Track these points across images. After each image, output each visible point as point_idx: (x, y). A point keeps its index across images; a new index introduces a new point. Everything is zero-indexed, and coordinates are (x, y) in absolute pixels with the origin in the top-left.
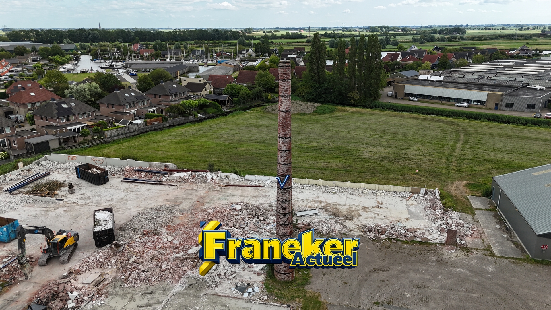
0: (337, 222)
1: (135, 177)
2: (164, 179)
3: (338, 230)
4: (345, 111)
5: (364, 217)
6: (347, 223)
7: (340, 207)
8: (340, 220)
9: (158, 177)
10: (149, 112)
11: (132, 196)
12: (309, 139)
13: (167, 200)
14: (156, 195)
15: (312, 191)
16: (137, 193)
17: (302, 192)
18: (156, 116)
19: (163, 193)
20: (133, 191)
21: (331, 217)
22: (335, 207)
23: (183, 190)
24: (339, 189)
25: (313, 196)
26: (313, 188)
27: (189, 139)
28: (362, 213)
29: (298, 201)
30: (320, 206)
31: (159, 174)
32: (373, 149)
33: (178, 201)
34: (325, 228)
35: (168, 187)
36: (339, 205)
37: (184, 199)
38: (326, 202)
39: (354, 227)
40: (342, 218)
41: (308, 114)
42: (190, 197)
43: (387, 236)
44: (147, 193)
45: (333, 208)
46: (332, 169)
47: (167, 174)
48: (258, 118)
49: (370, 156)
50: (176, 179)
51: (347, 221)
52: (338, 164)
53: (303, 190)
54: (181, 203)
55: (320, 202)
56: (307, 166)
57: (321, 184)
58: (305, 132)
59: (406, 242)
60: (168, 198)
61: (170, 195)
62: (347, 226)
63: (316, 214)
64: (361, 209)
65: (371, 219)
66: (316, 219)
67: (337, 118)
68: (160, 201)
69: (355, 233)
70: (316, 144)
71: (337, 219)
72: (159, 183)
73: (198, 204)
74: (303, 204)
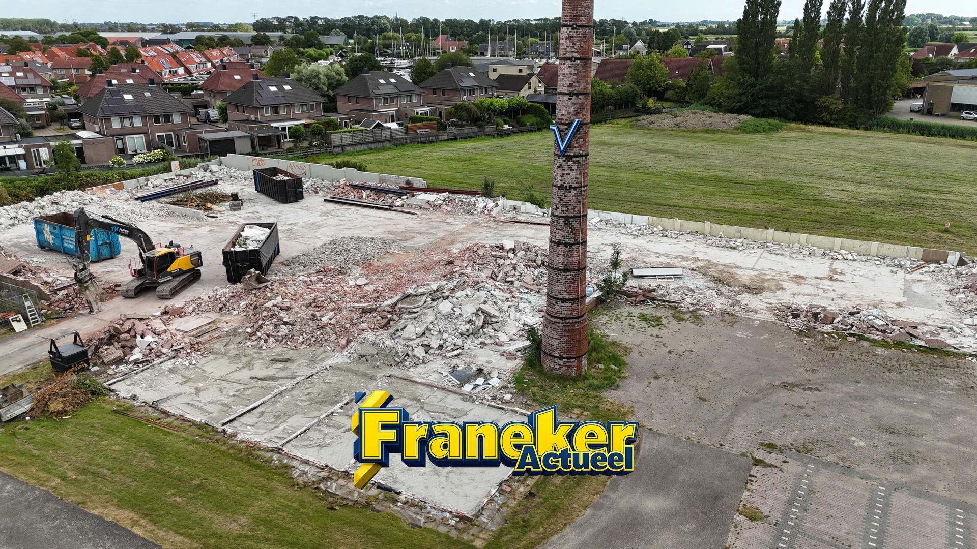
0: (722, 295)
1: (351, 197)
2: (399, 202)
3: (719, 307)
4: (804, 130)
5: (788, 292)
6: (746, 299)
7: (738, 271)
8: (729, 291)
9: (389, 199)
10: (417, 113)
11: (332, 221)
12: (709, 165)
13: (390, 232)
14: (376, 223)
15: (682, 242)
16: (342, 218)
17: (661, 242)
18: (427, 119)
19: (387, 222)
20: (337, 216)
21: (712, 284)
22: (727, 270)
23: (425, 221)
24: (746, 242)
25: (683, 250)
26: (690, 237)
27: (474, 156)
28: (785, 285)
29: (646, 255)
30: (693, 266)
31: (391, 195)
32: (850, 187)
33: (407, 235)
34: (688, 300)
35: (401, 214)
36: (739, 267)
37: (421, 233)
38: (709, 261)
39: (758, 307)
40: (736, 289)
41: (722, 132)
42: (433, 231)
43: (835, 328)
44: (360, 219)
45: (722, 271)
46: (744, 212)
47: (405, 194)
48: (615, 134)
49: (840, 196)
50: (419, 203)
51: (745, 295)
52: (760, 206)
53: (665, 239)
54: (413, 238)
55: (696, 260)
56: (690, 204)
57: (707, 231)
58: (706, 156)
59: (884, 344)
60: (393, 229)
61: (398, 226)
62: (744, 303)
63: (677, 277)
64: (787, 278)
65: (805, 297)
66: (673, 284)
67: (783, 140)
68: (378, 233)
69: (758, 315)
70: (721, 174)
71: (724, 289)
72: (391, 208)
73: (443, 242)
74: (657, 259)
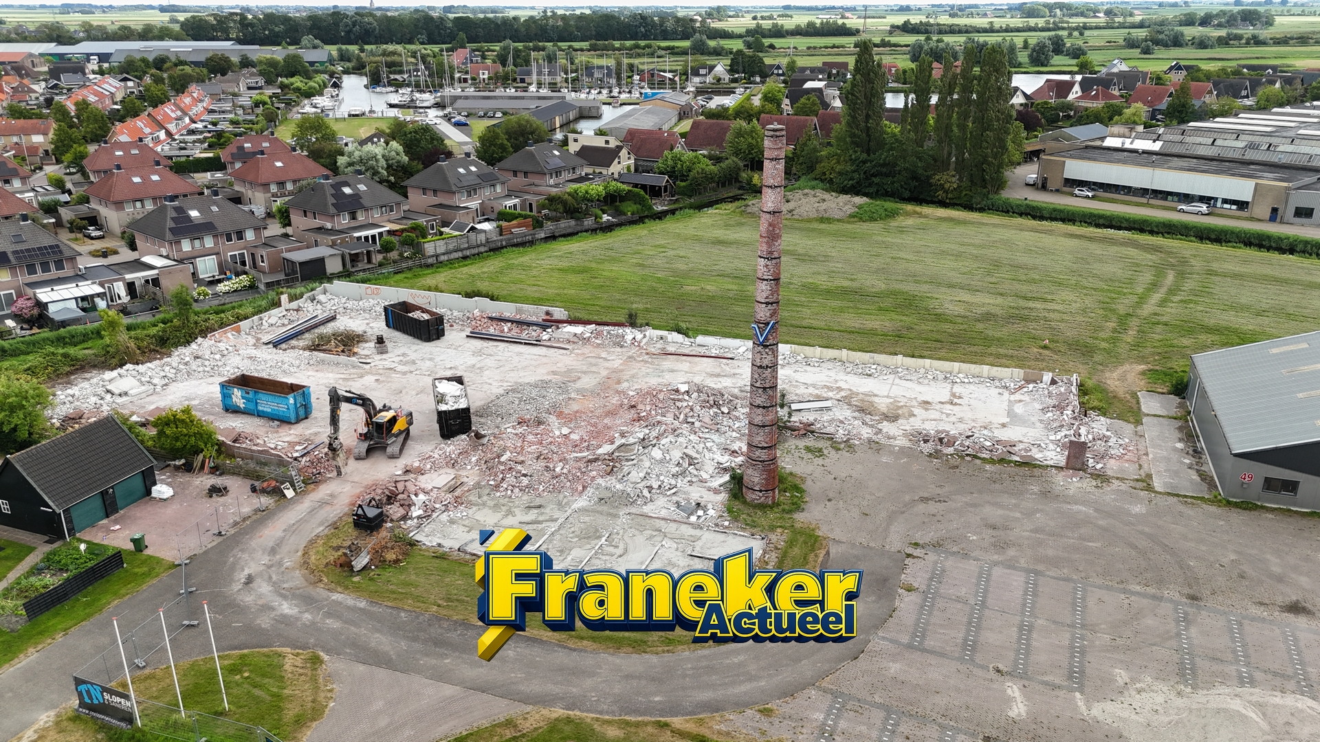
0: (867, 424)
1: (492, 331)
2: (545, 336)
3: (866, 436)
4: (921, 215)
5: (919, 418)
6: (886, 427)
7: (876, 400)
8: (872, 420)
9: (534, 333)
10: (507, 206)
11: (489, 362)
12: (833, 272)
13: (554, 373)
14: (533, 362)
16: (497, 358)
17: (806, 371)
18: (520, 216)
19: (544, 360)
20: (491, 355)
21: (856, 414)
22: (867, 398)
23: (580, 357)
24: (879, 368)
25: (827, 379)
26: (830, 365)
28: (916, 411)
29: (796, 386)
30: (838, 396)
31: (534, 328)
32: (966, 297)
33: (573, 375)
34: (841, 431)
35: (553, 350)
36: (876, 396)
37: (585, 373)
38: (850, 390)
39: (897, 434)
40: (877, 418)
41: (838, 220)
42: (594, 369)
43: (955, 450)
44: (516, 359)
45: (862, 401)
46: (873, 332)
47: (550, 327)
48: (727, 226)
49: (958, 309)
50: (567, 337)
51: (885, 423)
52: (887, 324)
53: (808, 368)
54: (579, 378)
55: (840, 389)
56: (822, 324)
57: (844, 359)
58: (827, 258)
59: (991, 461)
60: (554, 369)
61: (558, 365)
62: (884, 430)
63: (828, 409)
64: (917, 404)
65: (932, 422)
66: (826, 417)
67: (901, 230)
68: (541, 374)
69: (897, 442)
70: (846, 283)
71: (868, 418)
72: (537, 343)
73: (610, 381)
74: (806, 391)
